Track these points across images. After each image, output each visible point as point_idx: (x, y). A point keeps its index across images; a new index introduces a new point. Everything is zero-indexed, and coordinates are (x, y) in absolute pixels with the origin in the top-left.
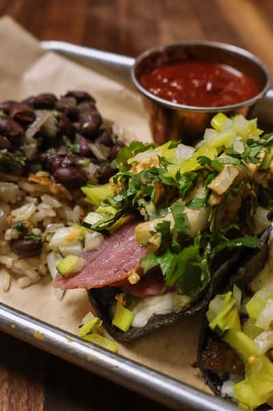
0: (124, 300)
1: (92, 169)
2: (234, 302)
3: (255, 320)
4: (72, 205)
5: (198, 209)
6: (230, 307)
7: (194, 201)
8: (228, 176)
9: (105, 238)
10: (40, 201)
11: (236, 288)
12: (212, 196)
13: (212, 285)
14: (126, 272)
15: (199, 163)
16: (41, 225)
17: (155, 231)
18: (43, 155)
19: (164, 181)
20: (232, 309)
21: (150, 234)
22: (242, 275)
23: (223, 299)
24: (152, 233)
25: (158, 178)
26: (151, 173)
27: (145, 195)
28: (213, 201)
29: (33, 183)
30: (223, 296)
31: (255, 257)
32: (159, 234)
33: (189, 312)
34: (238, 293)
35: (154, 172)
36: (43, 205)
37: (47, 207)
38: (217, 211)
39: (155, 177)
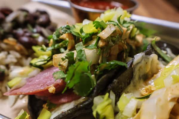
0: (47, 106)
1: (40, 39)
2: (110, 101)
3: (122, 112)
4: (27, 57)
5: (92, 49)
6: (107, 103)
7: (90, 46)
8: (110, 30)
9: (41, 71)
10: (9, 53)
11: (111, 92)
12: (100, 41)
13: (96, 88)
14: (48, 86)
15: (94, 26)
16: (7, 66)
17: (64, 58)
18: (15, 31)
19: (73, 33)
20: (108, 105)
21: (61, 60)
22: (116, 84)
23: (103, 98)
24: (63, 59)
25: (70, 31)
26: (66, 28)
27: (64, 46)
28: (101, 44)
29: (6, 44)
30: (103, 96)
31: (124, 74)
32: (67, 60)
33: (81, 106)
34: (113, 96)
35: (67, 27)
36: (10, 56)
37: (13, 57)
38: (103, 51)
39: (68, 30)
